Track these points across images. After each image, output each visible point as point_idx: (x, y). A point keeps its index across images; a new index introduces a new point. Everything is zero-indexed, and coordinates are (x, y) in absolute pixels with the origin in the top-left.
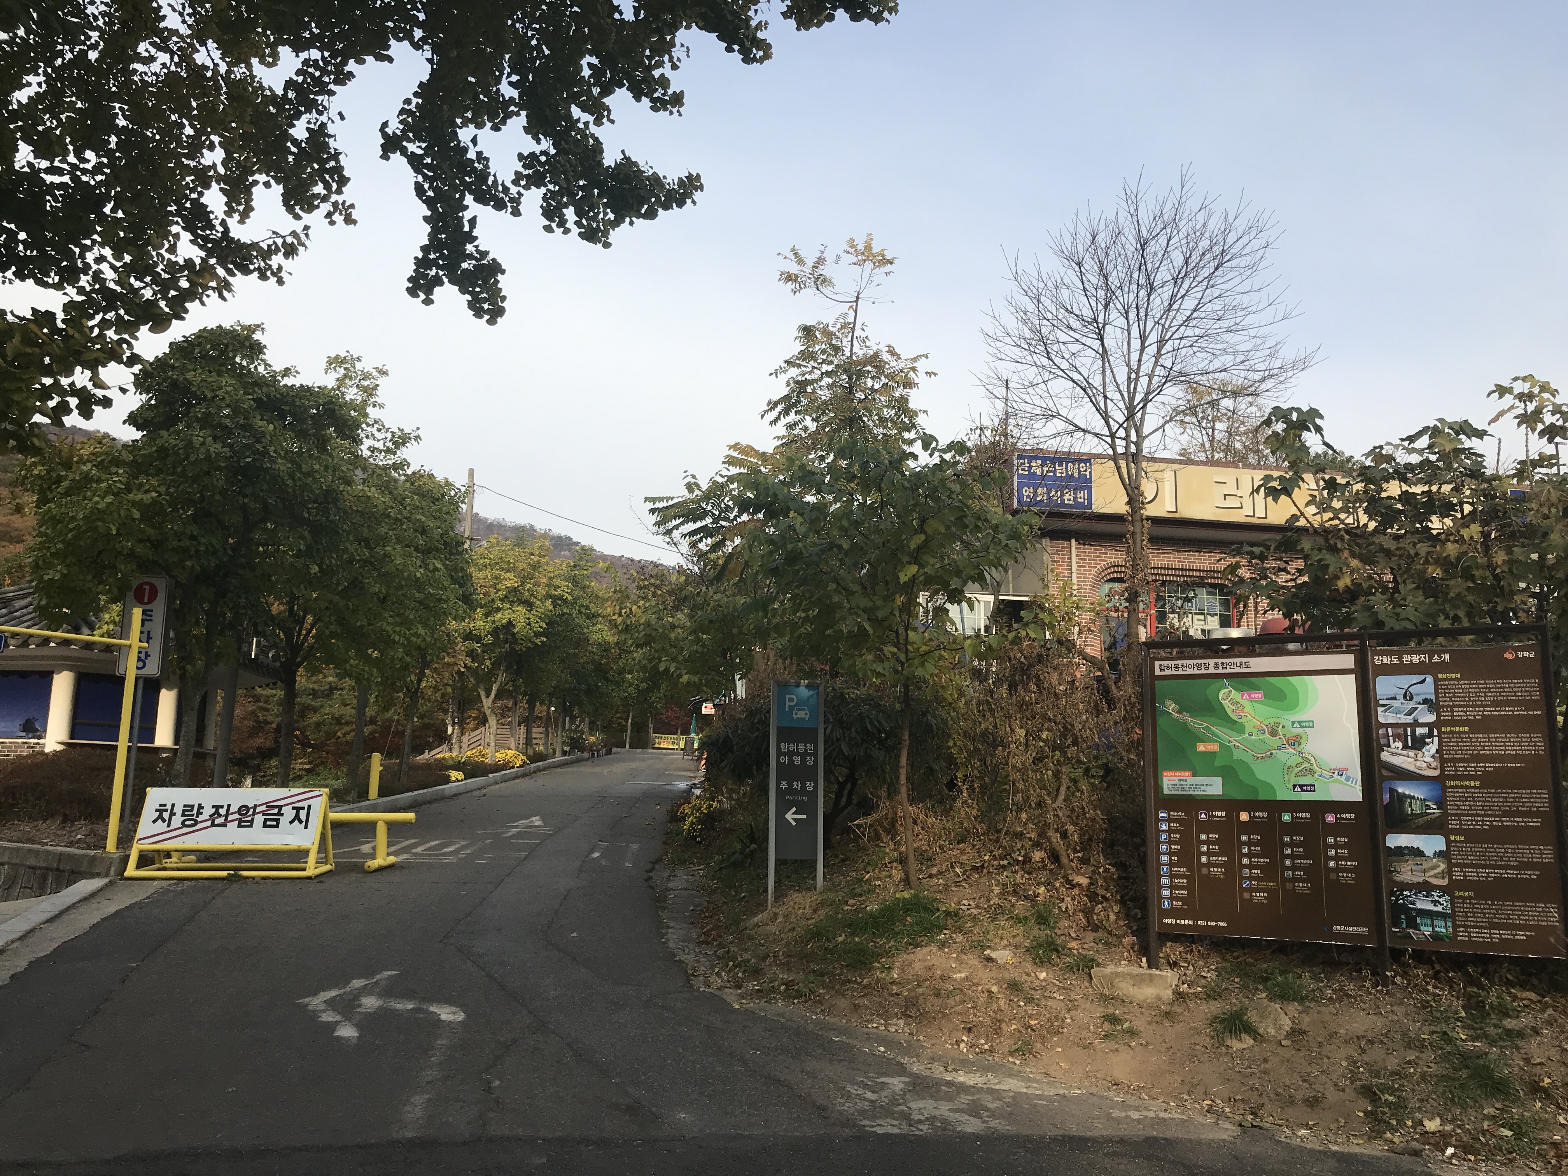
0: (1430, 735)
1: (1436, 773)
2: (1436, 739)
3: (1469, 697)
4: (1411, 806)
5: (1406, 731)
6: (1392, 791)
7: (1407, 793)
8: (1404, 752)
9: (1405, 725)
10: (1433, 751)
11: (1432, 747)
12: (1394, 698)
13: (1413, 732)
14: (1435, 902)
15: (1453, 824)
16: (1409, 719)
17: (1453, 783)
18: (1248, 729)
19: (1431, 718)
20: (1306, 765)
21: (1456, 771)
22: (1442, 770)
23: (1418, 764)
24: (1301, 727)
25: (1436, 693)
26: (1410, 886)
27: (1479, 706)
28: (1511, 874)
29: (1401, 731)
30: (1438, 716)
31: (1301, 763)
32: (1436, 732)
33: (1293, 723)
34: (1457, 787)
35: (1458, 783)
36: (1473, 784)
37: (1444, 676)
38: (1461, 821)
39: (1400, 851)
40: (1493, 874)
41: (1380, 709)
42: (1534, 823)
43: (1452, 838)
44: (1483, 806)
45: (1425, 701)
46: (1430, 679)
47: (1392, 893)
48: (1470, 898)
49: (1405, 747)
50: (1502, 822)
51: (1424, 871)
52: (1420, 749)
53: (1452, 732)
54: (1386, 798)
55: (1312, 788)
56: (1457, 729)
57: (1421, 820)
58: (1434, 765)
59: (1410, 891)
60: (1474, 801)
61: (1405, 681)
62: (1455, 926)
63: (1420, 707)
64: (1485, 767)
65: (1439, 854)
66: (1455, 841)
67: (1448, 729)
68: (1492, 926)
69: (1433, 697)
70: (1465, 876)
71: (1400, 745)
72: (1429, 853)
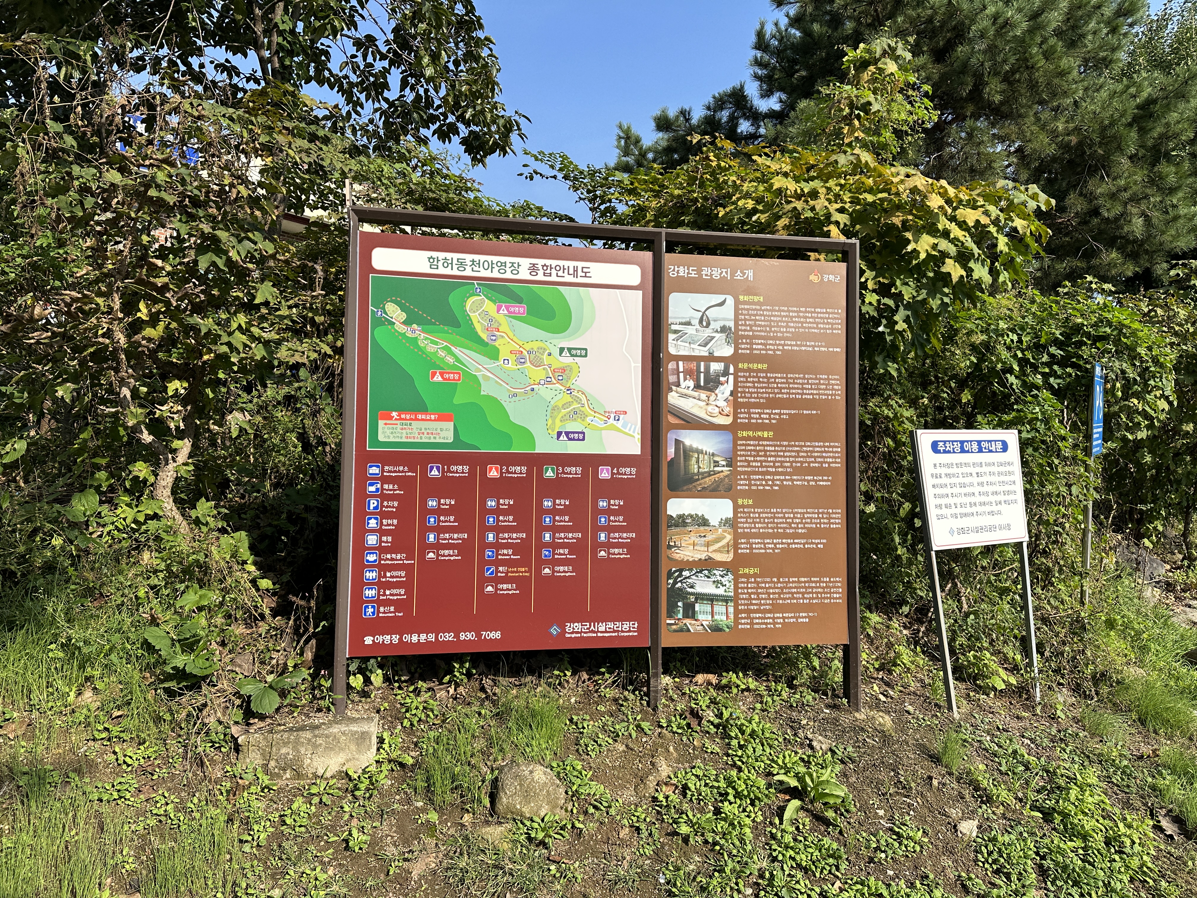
0: (726, 373)
1: (728, 421)
2: (731, 378)
3: (771, 327)
4: (698, 462)
5: (699, 367)
6: (677, 442)
7: (695, 446)
8: (696, 394)
9: (698, 359)
10: (727, 393)
11: (726, 389)
12: (688, 323)
13: (707, 368)
14: (717, 583)
15: (742, 485)
16: (703, 352)
17: (745, 434)
18: (504, 353)
19: (728, 351)
20: (575, 405)
21: (750, 418)
22: (735, 418)
23: (710, 408)
24: (572, 356)
25: (736, 320)
26: (690, 565)
27: (780, 339)
28: (798, 544)
29: (693, 365)
30: (736, 349)
31: (569, 404)
32: (732, 370)
33: (562, 350)
34: (748, 438)
35: (751, 433)
36: (766, 434)
37: (746, 298)
38: (750, 480)
39: (681, 521)
40: (781, 544)
41: (671, 336)
42: (824, 482)
43: (740, 501)
44: (774, 462)
45: (724, 329)
46: (730, 301)
47: (670, 575)
48: (755, 575)
49: (697, 387)
50: (792, 480)
51: (708, 545)
52: (712, 390)
53: (749, 370)
54: (671, 452)
55: (581, 436)
56: (755, 365)
57: (708, 481)
58: (727, 410)
59: (690, 570)
60: (765, 456)
61: (703, 300)
62: (737, 612)
63: (717, 335)
64: (780, 414)
65: (726, 522)
66: (743, 506)
67: (746, 366)
68: (776, 608)
69: (732, 324)
70: (751, 548)
71: (691, 384)
72: (714, 521)
